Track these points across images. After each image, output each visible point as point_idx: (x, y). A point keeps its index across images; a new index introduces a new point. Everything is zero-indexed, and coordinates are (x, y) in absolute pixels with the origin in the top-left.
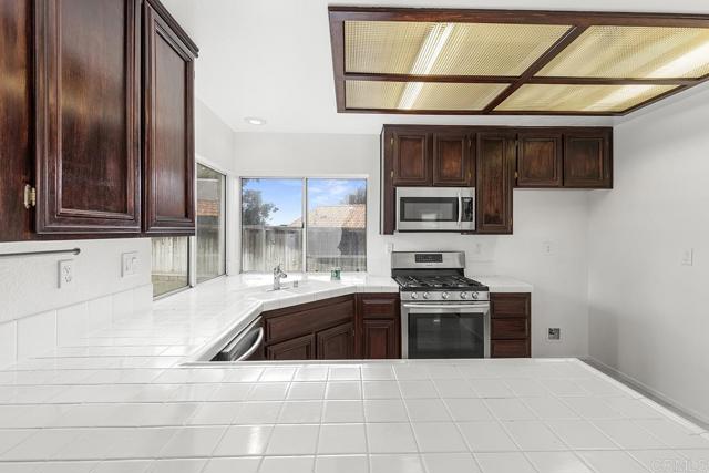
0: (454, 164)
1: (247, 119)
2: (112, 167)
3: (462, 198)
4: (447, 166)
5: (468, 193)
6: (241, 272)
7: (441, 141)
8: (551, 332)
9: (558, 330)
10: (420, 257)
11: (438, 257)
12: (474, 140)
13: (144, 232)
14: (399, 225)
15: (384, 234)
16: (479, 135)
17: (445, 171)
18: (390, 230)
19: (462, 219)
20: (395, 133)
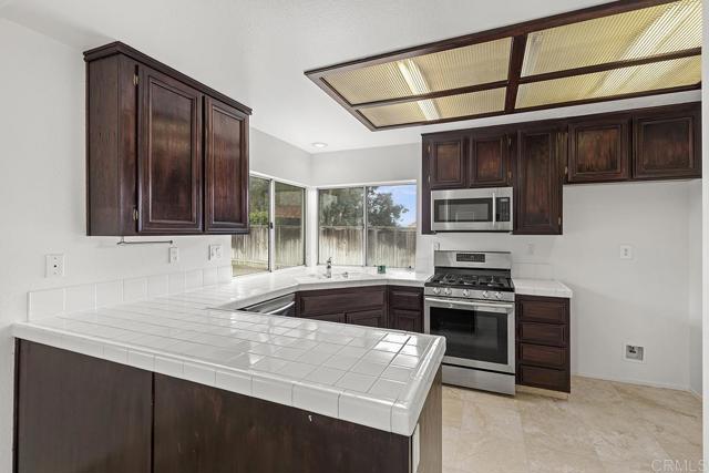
0: (492, 164)
1: (314, 144)
4: (484, 166)
5: (508, 192)
6: (318, 263)
7: (477, 144)
8: (631, 350)
9: (641, 349)
10: (461, 257)
11: (480, 258)
12: (514, 137)
13: (204, 232)
14: (434, 226)
15: (423, 233)
16: (519, 132)
17: (482, 173)
18: (427, 230)
19: (497, 220)
20: (431, 140)
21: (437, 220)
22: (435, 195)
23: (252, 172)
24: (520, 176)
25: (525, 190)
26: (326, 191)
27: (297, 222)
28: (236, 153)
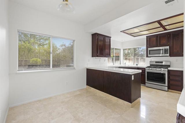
0: (164, 41)
2: (102, 52)
3: (165, 49)
4: (162, 42)
5: (168, 47)
6: (123, 64)
7: (160, 37)
10: (156, 62)
11: (162, 62)
12: (170, 35)
13: (105, 57)
14: (149, 55)
15: (146, 57)
16: (171, 33)
17: (161, 43)
18: (147, 56)
19: (165, 54)
20: (148, 37)
21: (149, 54)
22: (149, 49)
23: (111, 47)
24: (172, 43)
25: (173, 47)
26: (125, 49)
27: (119, 57)
28: (109, 43)
